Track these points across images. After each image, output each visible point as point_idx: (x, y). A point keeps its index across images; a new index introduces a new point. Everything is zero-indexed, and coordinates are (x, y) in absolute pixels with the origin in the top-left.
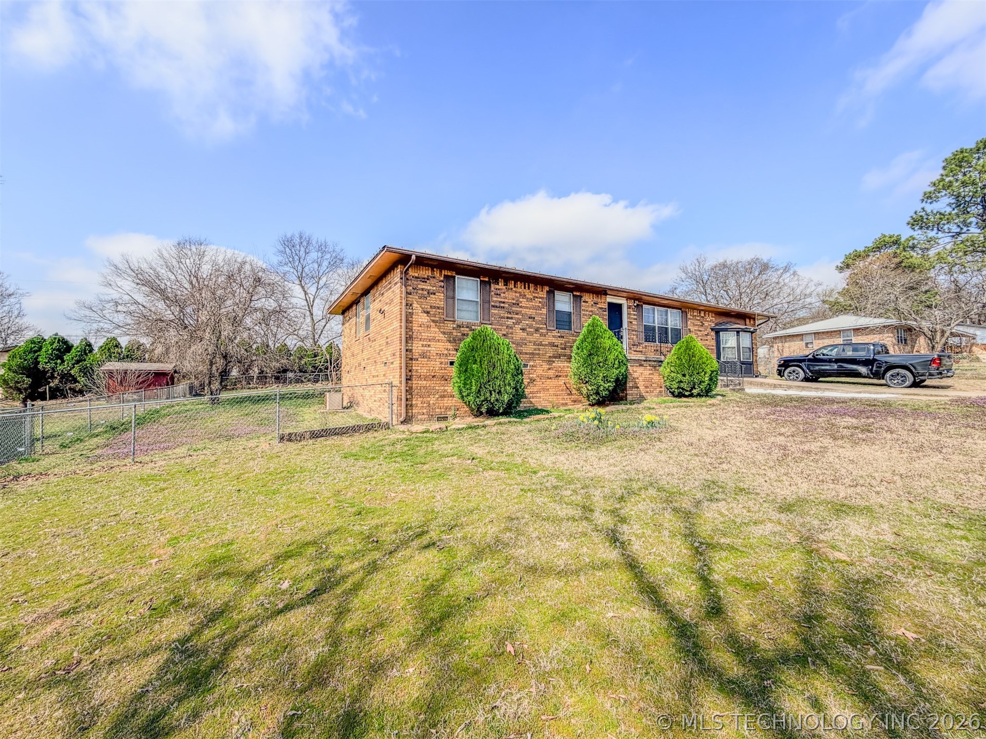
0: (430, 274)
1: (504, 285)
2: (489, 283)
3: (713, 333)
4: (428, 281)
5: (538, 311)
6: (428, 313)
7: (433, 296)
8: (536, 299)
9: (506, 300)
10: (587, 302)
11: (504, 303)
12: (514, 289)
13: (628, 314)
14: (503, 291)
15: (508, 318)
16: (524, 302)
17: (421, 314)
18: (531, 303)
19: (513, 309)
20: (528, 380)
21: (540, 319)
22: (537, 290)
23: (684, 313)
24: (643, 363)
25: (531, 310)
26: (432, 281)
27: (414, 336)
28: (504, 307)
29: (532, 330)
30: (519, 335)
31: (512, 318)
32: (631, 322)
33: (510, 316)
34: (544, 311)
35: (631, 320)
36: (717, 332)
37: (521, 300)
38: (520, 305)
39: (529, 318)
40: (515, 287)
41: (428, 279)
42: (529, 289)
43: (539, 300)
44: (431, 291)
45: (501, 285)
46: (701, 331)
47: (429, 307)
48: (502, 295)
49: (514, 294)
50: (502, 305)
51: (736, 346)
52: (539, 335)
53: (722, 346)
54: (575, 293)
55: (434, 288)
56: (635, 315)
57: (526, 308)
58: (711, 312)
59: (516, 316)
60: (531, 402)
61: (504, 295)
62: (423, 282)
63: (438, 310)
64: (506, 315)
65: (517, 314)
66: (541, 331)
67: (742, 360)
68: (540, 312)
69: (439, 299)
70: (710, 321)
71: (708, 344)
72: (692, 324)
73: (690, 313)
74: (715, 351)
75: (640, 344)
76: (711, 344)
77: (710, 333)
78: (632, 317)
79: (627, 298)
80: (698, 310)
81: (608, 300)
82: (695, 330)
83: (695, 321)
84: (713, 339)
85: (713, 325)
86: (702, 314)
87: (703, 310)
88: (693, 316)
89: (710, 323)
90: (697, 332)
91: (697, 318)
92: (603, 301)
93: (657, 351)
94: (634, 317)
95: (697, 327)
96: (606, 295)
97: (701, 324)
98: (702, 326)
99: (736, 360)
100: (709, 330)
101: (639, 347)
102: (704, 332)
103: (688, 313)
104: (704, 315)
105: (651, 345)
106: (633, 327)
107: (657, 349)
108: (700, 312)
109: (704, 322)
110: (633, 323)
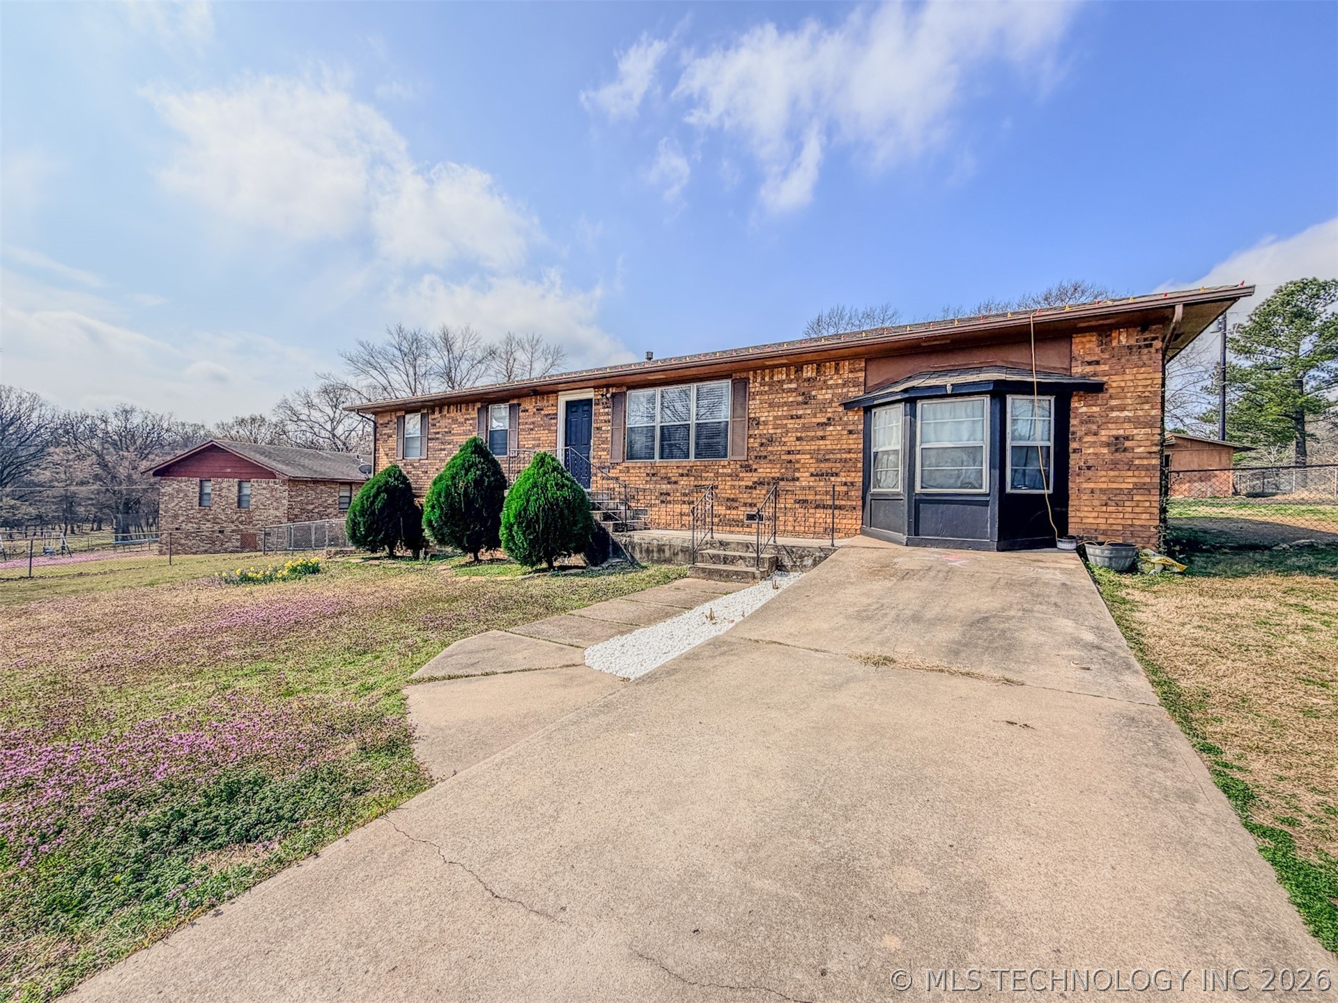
0: (389, 419)
1: (439, 413)
2: (427, 415)
3: (851, 416)
6: (387, 455)
7: (391, 439)
8: (468, 422)
9: (442, 430)
10: (527, 411)
11: (438, 433)
12: (448, 415)
13: (595, 414)
14: (439, 420)
15: (441, 450)
16: (456, 429)
17: (384, 457)
22: (468, 410)
23: (740, 386)
26: (390, 425)
28: (439, 439)
31: (444, 450)
32: (598, 428)
33: (443, 447)
35: (598, 425)
36: (866, 410)
37: (453, 426)
38: (453, 432)
40: (448, 412)
41: (387, 424)
42: (461, 410)
44: (389, 434)
45: (437, 415)
46: (799, 417)
47: (388, 449)
48: (438, 425)
49: (447, 421)
50: (438, 436)
51: (898, 446)
53: (874, 450)
54: (512, 402)
56: (608, 414)
57: (460, 435)
58: (854, 357)
59: (449, 446)
61: (440, 424)
62: (385, 427)
63: (393, 452)
64: (440, 447)
65: (449, 444)
69: (394, 441)
70: (844, 385)
71: (829, 447)
72: (767, 405)
73: (759, 380)
74: (860, 465)
75: (614, 465)
76: (839, 446)
77: (837, 419)
78: (602, 418)
79: (594, 387)
80: (787, 366)
81: (563, 399)
82: (776, 418)
83: (779, 396)
84: (850, 432)
85: (855, 393)
86: (808, 372)
87: (811, 362)
88: (770, 385)
89: (845, 390)
90: (785, 422)
91: (785, 386)
92: (551, 402)
93: (653, 475)
94: (606, 418)
95: (785, 408)
96: (556, 392)
97: (800, 399)
98: (806, 403)
99: (899, 489)
100: (836, 409)
101: (612, 471)
102: (815, 416)
103: (754, 382)
104: (814, 374)
105: (639, 465)
106: (603, 435)
107: (652, 472)
108: (799, 369)
109: (813, 393)
110: (603, 428)
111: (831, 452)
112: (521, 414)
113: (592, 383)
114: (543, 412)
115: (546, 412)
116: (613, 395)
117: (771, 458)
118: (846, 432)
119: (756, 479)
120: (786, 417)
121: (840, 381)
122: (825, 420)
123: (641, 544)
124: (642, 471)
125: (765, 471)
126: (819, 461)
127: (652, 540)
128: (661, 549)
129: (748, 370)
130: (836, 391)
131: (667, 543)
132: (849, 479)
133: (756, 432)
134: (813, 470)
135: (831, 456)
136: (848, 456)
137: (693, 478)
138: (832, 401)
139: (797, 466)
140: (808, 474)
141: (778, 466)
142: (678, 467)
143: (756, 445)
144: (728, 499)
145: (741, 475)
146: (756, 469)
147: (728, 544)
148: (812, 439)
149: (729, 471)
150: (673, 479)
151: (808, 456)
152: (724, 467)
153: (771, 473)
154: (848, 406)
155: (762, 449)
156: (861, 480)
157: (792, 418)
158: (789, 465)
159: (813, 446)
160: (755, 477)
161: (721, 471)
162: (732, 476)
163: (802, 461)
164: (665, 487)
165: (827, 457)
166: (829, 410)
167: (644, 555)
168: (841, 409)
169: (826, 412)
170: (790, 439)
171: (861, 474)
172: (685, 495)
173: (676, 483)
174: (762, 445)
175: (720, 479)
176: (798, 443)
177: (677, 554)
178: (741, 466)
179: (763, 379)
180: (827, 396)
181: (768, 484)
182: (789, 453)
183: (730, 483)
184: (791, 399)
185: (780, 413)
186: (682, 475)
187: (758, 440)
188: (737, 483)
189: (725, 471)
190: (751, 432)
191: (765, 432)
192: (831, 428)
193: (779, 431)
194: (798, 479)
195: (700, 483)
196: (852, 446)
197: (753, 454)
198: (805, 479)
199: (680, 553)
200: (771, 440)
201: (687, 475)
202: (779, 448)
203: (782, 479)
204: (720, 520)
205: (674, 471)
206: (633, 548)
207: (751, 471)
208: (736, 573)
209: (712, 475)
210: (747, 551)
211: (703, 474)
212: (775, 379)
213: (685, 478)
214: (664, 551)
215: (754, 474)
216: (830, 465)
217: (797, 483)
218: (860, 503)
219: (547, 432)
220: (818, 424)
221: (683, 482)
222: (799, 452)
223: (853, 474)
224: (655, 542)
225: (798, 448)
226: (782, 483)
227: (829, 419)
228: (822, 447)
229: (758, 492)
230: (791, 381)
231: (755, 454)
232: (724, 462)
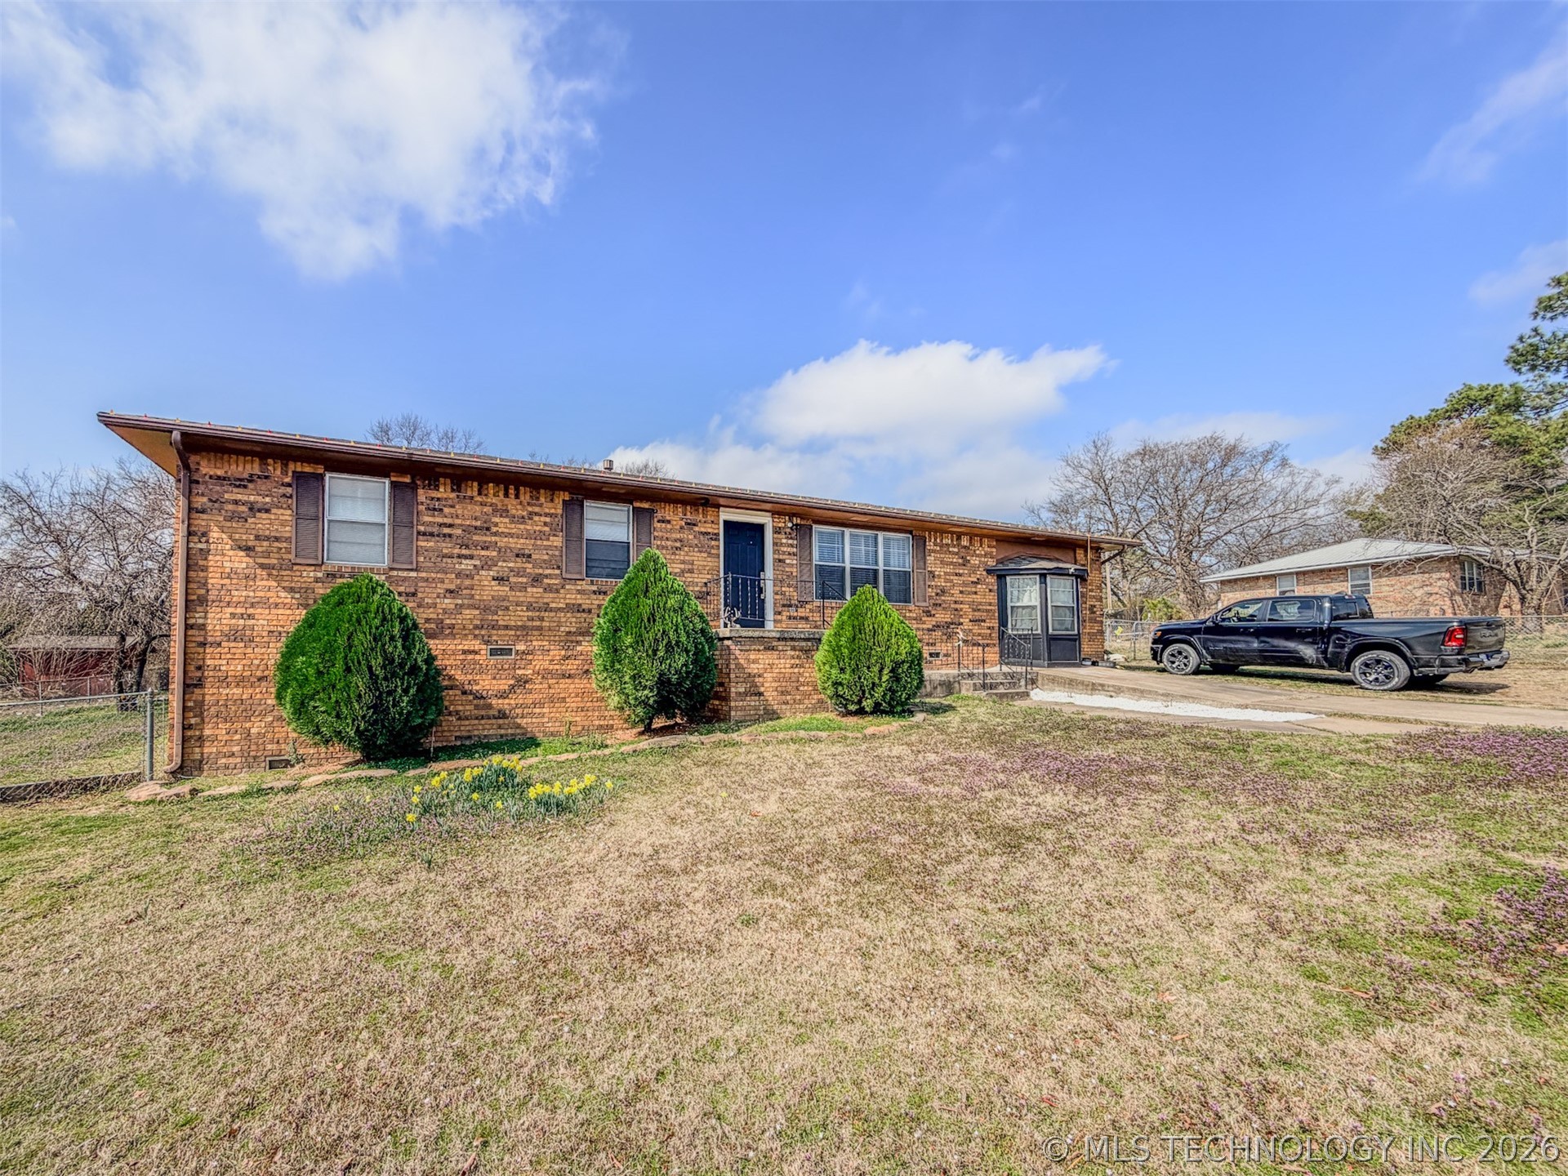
0: (257, 471)
1: (453, 490)
2: (413, 487)
3: (992, 580)
4: (251, 486)
5: (539, 542)
6: (248, 549)
7: (265, 516)
8: (536, 518)
9: (458, 521)
10: (669, 522)
11: (451, 526)
12: (479, 499)
13: (775, 544)
14: (450, 502)
15: (459, 556)
16: (502, 524)
17: (231, 553)
18: (522, 527)
19: (475, 538)
20: (512, 682)
21: (546, 557)
22: (538, 499)
23: (920, 543)
24: (775, 644)
25: (522, 541)
26: (262, 485)
27: (210, 598)
28: (450, 536)
29: (525, 580)
30: (487, 588)
31: (471, 557)
32: (780, 561)
33: (464, 552)
34: (558, 541)
35: (781, 557)
36: (1001, 578)
37: (497, 520)
38: (494, 529)
39: (517, 556)
40: (480, 494)
41: (250, 481)
42: (517, 496)
43: (543, 519)
44: (259, 506)
45: (444, 491)
46: (960, 575)
47: (252, 537)
48: (446, 510)
49: (477, 508)
50: (446, 531)
51: (1038, 604)
52: (541, 590)
53: (1009, 604)
54: (637, 504)
55: (268, 499)
56: (792, 546)
57: (511, 535)
58: (989, 537)
59: (483, 553)
60: (519, 726)
61: (452, 510)
62: (239, 486)
63: (276, 544)
64: (456, 551)
65: (485, 548)
66: (546, 581)
67: (1050, 631)
68: (545, 543)
69: (280, 522)
70: (985, 556)
71: (979, 600)
72: (940, 562)
73: (933, 540)
74: (997, 615)
76: (984, 600)
77: (983, 580)
78: (785, 549)
79: (773, 513)
80: (952, 533)
81: (726, 515)
82: (946, 573)
84: (990, 591)
85: (991, 563)
86: (965, 542)
87: (966, 534)
89: (986, 560)
90: (952, 577)
91: (952, 549)
92: (709, 518)
94: (791, 550)
95: (952, 567)
96: (718, 506)
97: (960, 561)
98: (965, 565)
99: (1039, 632)
100: (981, 573)
101: (800, 610)
102: (970, 576)
103: (930, 541)
104: (968, 543)
105: (830, 605)
106: (787, 569)
108: (959, 538)
109: (968, 558)
110: (788, 561)
111: (980, 604)
113: (768, 506)
114: (696, 529)
115: (703, 530)
116: (799, 527)
117: (944, 605)
118: (988, 591)
119: (934, 623)
120: (952, 574)
121: (983, 553)
122: (976, 580)
125: (942, 617)
126: (974, 610)
129: (924, 530)
130: (981, 559)
132: (991, 625)
133: (933, 583)
134: (970, 617)
135: (981, 607)
136: (990, 608)
138: (979, 566)
139: (961, 613)
140: (968, 620)
141: (949, 612)
143: (933, 594)
145: (923, 619)
146: (934, 615)
148: (969, 593)
152: (911, 611)
153: (944, 618)
154: (988, 571)
155: (938, 597)
156: (998, 625)
160: (934, 621)
161: (908, 614)
162: (918, 619)
165: (978, 608)
166: (978, 573)
168: (984, 573)
169: (976, 574)
170: (956, 591)
171: (998, 621)
174: (937, 594)
178: (924, 611)
180: (976, 562)
181: (943, 627)
182: (956, 602)
184: (955, 560)
185: (949, 570)
187: (935, 590)
188: (920, 626)
189: (911, 614)
190: (930, 583)
191: (939, 584)
192: (980, 586)
193: (948, 584)
194: (962, 624)
196: (993, 601)
197: (932, 602)
200: (943, 592)
202: (949, 598)
203: (953, 624)
207: (931, 615)
212: (945, 542)
215: (933, 619)
216: (980, 614)
217: (962, 627)
218: (999, 642)
219: (705, 555)
220: (972, 582)
222: (962, 603)
223: (993, 621)
225: (961, 599)
226: (952, 627)
227: (978, 579)
228: (975, 600)
229: (936, 633)
230: (955, 546)
232: (912, 606)
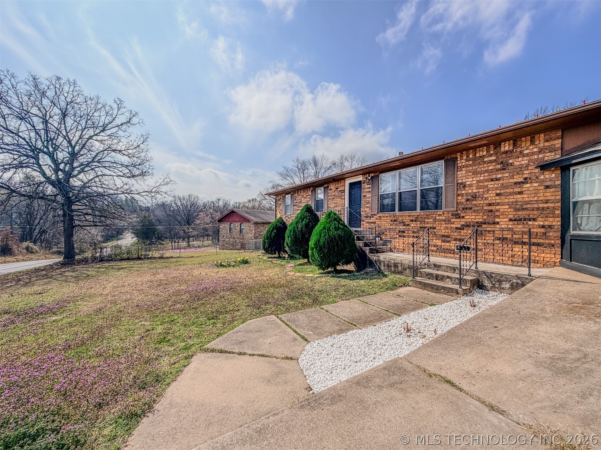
0: (280, 197)
1: (297, 193)
2: (293, 195)
4: (280, 200)
6: (280, 213)
7: (281, 206)
8: (307, 197)
9: (298, 201)
10: (332, 189)
13: (363, 189)
18: (306, 200)
19: (300, 204)
22: (308, 191)
23: (450, 164)
32: (364, 196)
35: (365, 194)
36: (564, 169)
37: (302, 199)
40: (300, 193)
42: (305, 191)
49: (300, 197)
53: (575, 200)
55: (281, 203)
56: (369, 188)
57: (304, 203)
61: (297, 198)
63: (282, 211)
65: (301, 207)
70: (540, 152)
71: (527, 199)
72: (471, 174)
73: (465, 158)
74: (558, 212)
75: (373, 215)
76: (536, 198)
77: (534, 178)
78: (366, 190)
79: (362, 174)
80: (487, 145)
81: (348, 182)
82: (478, 182)
83: (481, 166)
84: (547, 187)
85: (549, 157)
87: (508, 139)
88: (474, 160)
89: (541, 156)
90: (486, 184)
91: (486, 159)
92: (342, 184)
93: (395, 221)
94: (368, 190)
95: (486, 174)
96: (344, 179)
97: (499, 166)
98: (504, 169)
101: (372, 218)
102: (512, 177)
103: (461, 159)
104: (511, 148)
105: (386, 215)
106: (367, 200)
107: (394, 219)
109: (511, 161)
110: (367, 196)
111: (528, 203)
112: (329, 191)
113: (361, 172)
114: (338, 190)
115: (340, 190)
116: (372, 178)
117: (476, 209)
118: (543, 188)
119: (463, 223)
120: (487, 181)
121: (536, 150)
122: (522, 180)
123: (384, 261)
124: (388, 218)
125: (470, 217)
126: (517, 210)
127: (391, 259)
128: (396, 265)
129: (456, 152)
130: (532, 158)
131: (400, 262)
132: (547, 223)
133: (463, 192)
134: (511, 216)
135: (529, 206)
136: (546, 205)
137: (419, 223)
138: (527, 166)
139: (497, 214)
140: (507, 220)
141: (481, 214)
142: (409, 216)
143: (463, 200)
144: (443, 236)
145: (452, 220)
146: (463, 217)
147: (440, 266)
148: (510, 194)
149: (444, 218)
150: (407, 223)
151: (507, 207)
152: (440, 215)
153: (475, 219)
154: (544, 167)
155: (468, 203)
156: (559, 223)
157: (492, 180)
158: (490, 214)
159: (512, 199)
160: (463, 222)
161: (437, 218)
162: (448, 221)
163: (501, 210)
164: (402, 228)
165: (525, 207)
166: (526, 172)
167: (386, 268)
168: (537, 170)
169: (523, 174)
170: (491, 195)
171: (560, 219)
172: (414, 232)
173: (408, 225)
174: (468, 200)
175: (437, 223)
176: (497, 198)
177: (406, 269)
178: (452, 215)
179: (468, 156)
180: (523, 162)
181: (473, 226)
182: (490, 205)
183: (444, 226)
184: (491, 168)
185: (482, 178)
186: (412, 221)
187: (465, 198)
188: (449, 226)
189: (441, 218)
190: (459, 193)
191: (470, 191)
192: (528, 185)
193: (481, 190)
194: (498, 223)
195: (423, 225)
196: (549, 198)
197: (460, 207)
198: (504, 222)
199: (408, 269)
200: (475, 197)
201: (415, 221)
202: (482, 202)
203: (485, 223)
204: (438, 249)
205: (407, 218)
206: (380, 263)
207: (459, 218)
208: (444, 288)
209: (432, 220)
210: (454, 273)
211: (426, 220)
212: (478, 155)
213: (414, 223)
214: (398, 267)
215: (462, 220)
216: (528, 213)
217: (498, 226)
218: (559, 242)
219: (340, 199)
220: (516, 183)
221: (413, 225)
222: (498, 204)
223: (551, 219)
224: (392, 261)
225: (498, 201)
226: (484, 226)
227: (526, 179)
228: (520, 200)
229: (465, 231)
230: (491, 155)
231: (463, 206)
232: (440, 212)
